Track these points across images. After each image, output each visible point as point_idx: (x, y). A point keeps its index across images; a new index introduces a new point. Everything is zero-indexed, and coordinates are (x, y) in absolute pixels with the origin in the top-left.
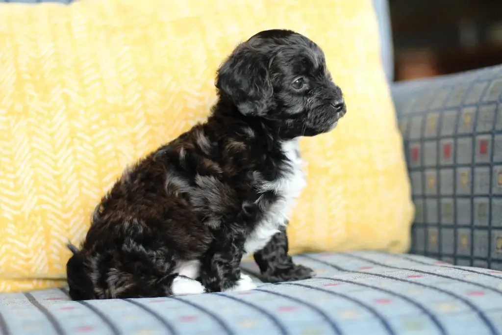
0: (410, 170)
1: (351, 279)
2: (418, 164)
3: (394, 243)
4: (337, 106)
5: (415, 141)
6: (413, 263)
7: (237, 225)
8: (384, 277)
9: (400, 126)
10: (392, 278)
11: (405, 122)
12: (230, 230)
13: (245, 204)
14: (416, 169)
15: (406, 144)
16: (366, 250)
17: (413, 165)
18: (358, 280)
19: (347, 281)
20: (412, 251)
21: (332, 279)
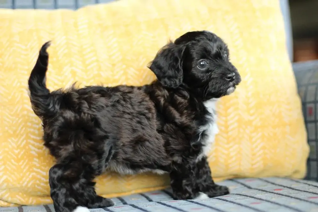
0: (306, 122)
1: (268, 199)
2: (313, 118)
3: (296, 172)
4: (229, 78)
5: (310, 103)
6: (311, 187)
7: (191, 157)
8: (292, 197)
9: (299, 92)
10: (297, 198)
11: (303, 89)
12: (188, 162)
13: (192, 144)
14: (311, 122)
15: (304, 104)
16: (278, 177)
17: (309, 119)
18: (273, 200)
19: (266, 201)
20: (308, 178)
21: (255, 198)
